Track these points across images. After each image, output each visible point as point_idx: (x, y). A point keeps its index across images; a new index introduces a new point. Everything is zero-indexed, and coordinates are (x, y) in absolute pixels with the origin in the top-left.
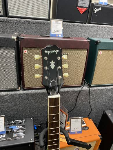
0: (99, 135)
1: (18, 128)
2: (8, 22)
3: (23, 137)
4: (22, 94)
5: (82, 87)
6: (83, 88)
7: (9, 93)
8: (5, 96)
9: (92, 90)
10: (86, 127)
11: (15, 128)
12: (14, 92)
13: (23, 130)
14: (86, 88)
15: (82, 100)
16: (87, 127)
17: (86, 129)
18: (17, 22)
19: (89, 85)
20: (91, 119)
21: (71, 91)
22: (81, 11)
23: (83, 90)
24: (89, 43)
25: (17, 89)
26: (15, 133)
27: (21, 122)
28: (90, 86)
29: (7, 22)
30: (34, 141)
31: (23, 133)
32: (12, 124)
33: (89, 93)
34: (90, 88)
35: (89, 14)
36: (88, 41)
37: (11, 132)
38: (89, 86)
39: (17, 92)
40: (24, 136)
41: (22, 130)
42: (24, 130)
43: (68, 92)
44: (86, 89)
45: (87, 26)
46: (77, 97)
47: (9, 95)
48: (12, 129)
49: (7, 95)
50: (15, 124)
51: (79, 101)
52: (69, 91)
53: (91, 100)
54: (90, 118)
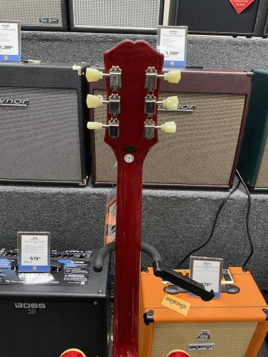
0: (263, 309)
1: (75, 266)
2: (71, 40)
3: (83, 283)
4: (89, 195)
5: (231, 190)
6: (232, 193)
7: (63, 190)
8: (55, 195)
9: (256, 200)
10: (232, 286)
11: (69, 264)
12: (73, 189)
13: (84, 269)
14: (240, 194)
15: (229, 223)
16: (234, 286)
17: (233, 291)
18: (88, 41)
19: (248, 186)
20: (248, 272)
21: (201, 198)
22: (237, 7)
23: (232, 199)
24: (249, 79)
25: (81, 184)
26: (68, 273)
27: (84, 255)
28: (251, 190)
29: (69, 40)
30: (105, 295)
31: (83, 276)
32: (64, 256)
33: (249, 208)
34: (252, 196)
35: (259, 12)
36: (248, 75)
37: (60, 270)
38: (249, 190)
39: (80, 190)
40: (86, 283)
41: (82, 269)
42: (88, 270)
43: (193, 199)
44: (241, 196)
45: (254, 43)
46: (218, 215)
47: (62, 194)
48: (63, 265)
49: (60, 193)
50: (71, 256)
51: (222, 225)
52: (197, 199)
53: (253, 227)
54: (245, 269)
